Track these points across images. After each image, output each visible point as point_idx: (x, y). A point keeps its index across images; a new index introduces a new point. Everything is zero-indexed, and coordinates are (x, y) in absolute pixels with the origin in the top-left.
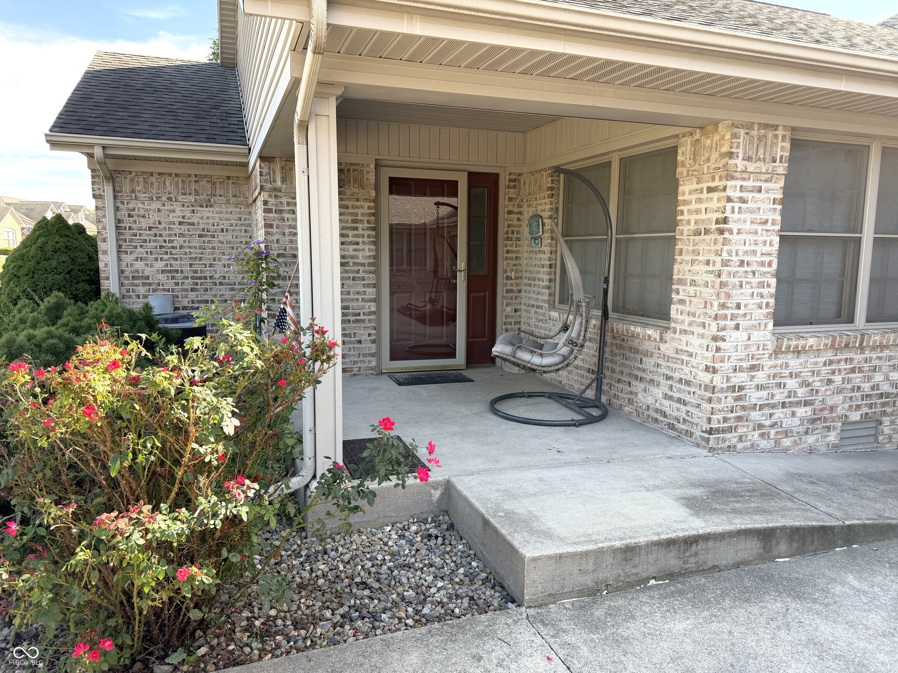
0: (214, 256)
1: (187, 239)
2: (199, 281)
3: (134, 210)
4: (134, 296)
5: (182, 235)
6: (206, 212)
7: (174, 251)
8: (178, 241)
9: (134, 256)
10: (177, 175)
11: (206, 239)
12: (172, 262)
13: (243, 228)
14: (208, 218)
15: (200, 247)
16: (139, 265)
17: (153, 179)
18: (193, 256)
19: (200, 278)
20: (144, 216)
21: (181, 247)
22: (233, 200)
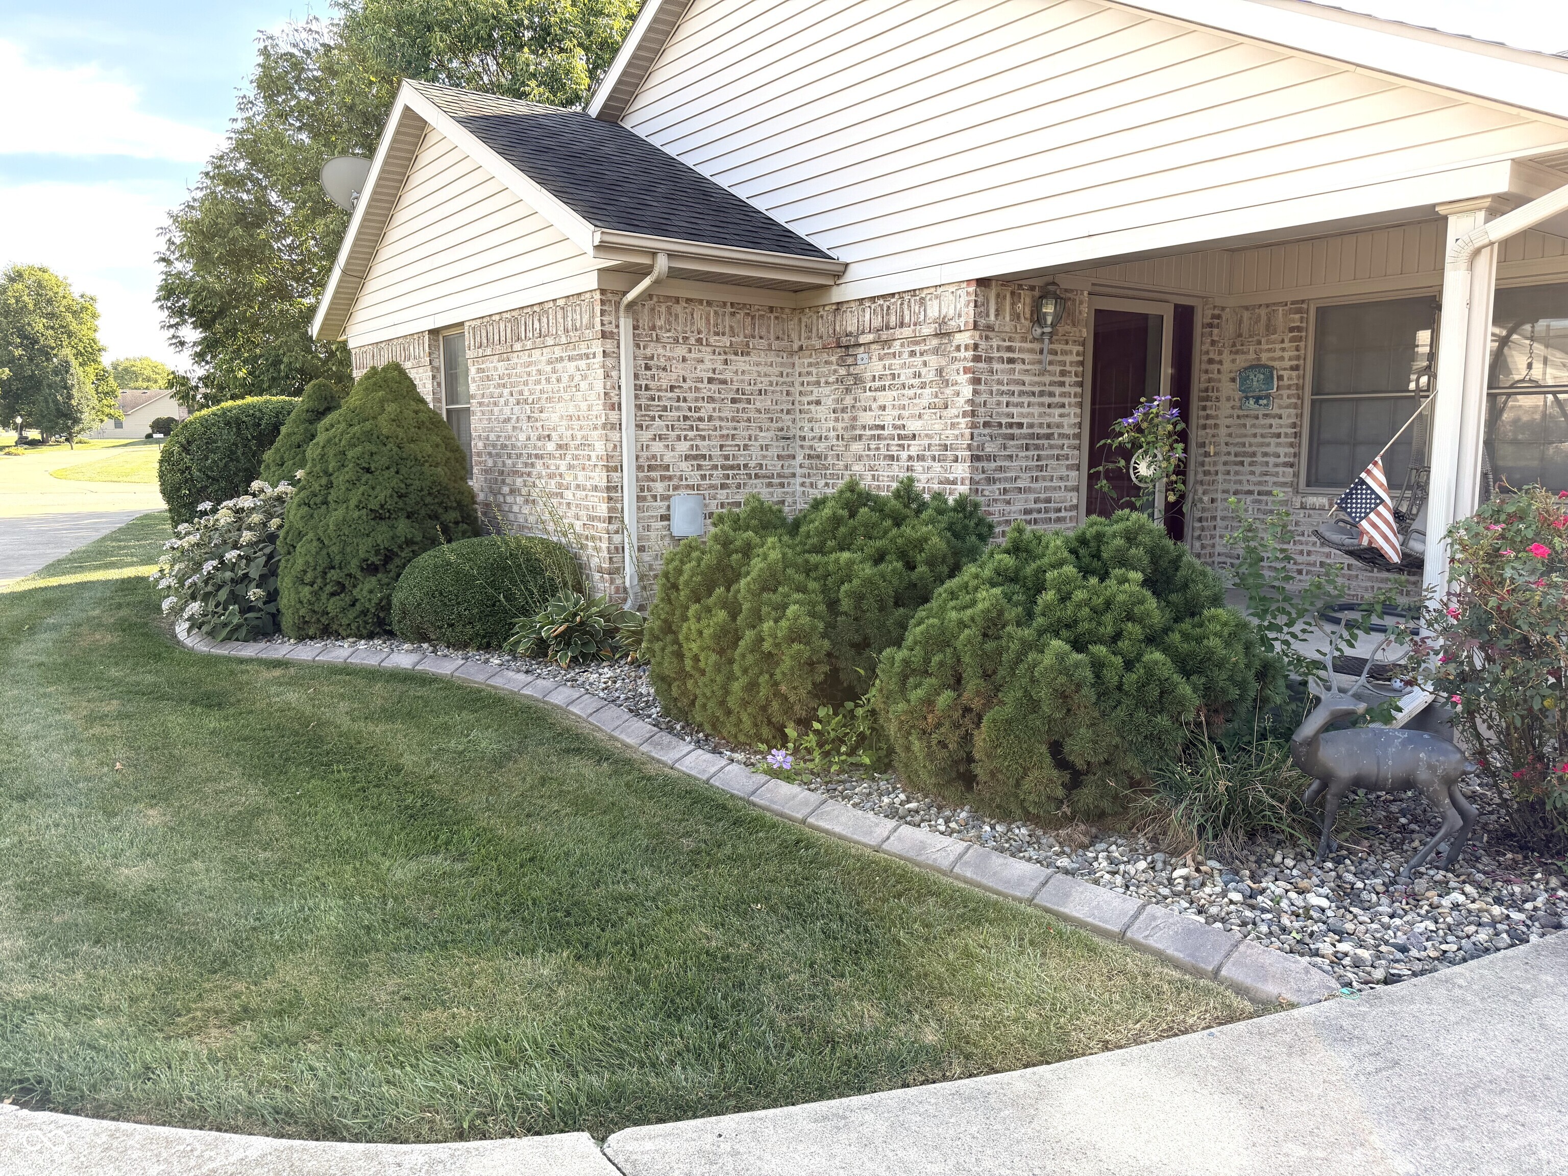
2: (730, 472)
3: (652, 358)
5: (711, 399)
6: (740, 363)
7: (702, 425)
8: (707, 409)
10: (709, 303)
11: (740, 406)
15: (733, 419)
16: (657, 447)
18: (725, 432)
19: (732, 468)
20: (665, 369)
21: (710, 419)
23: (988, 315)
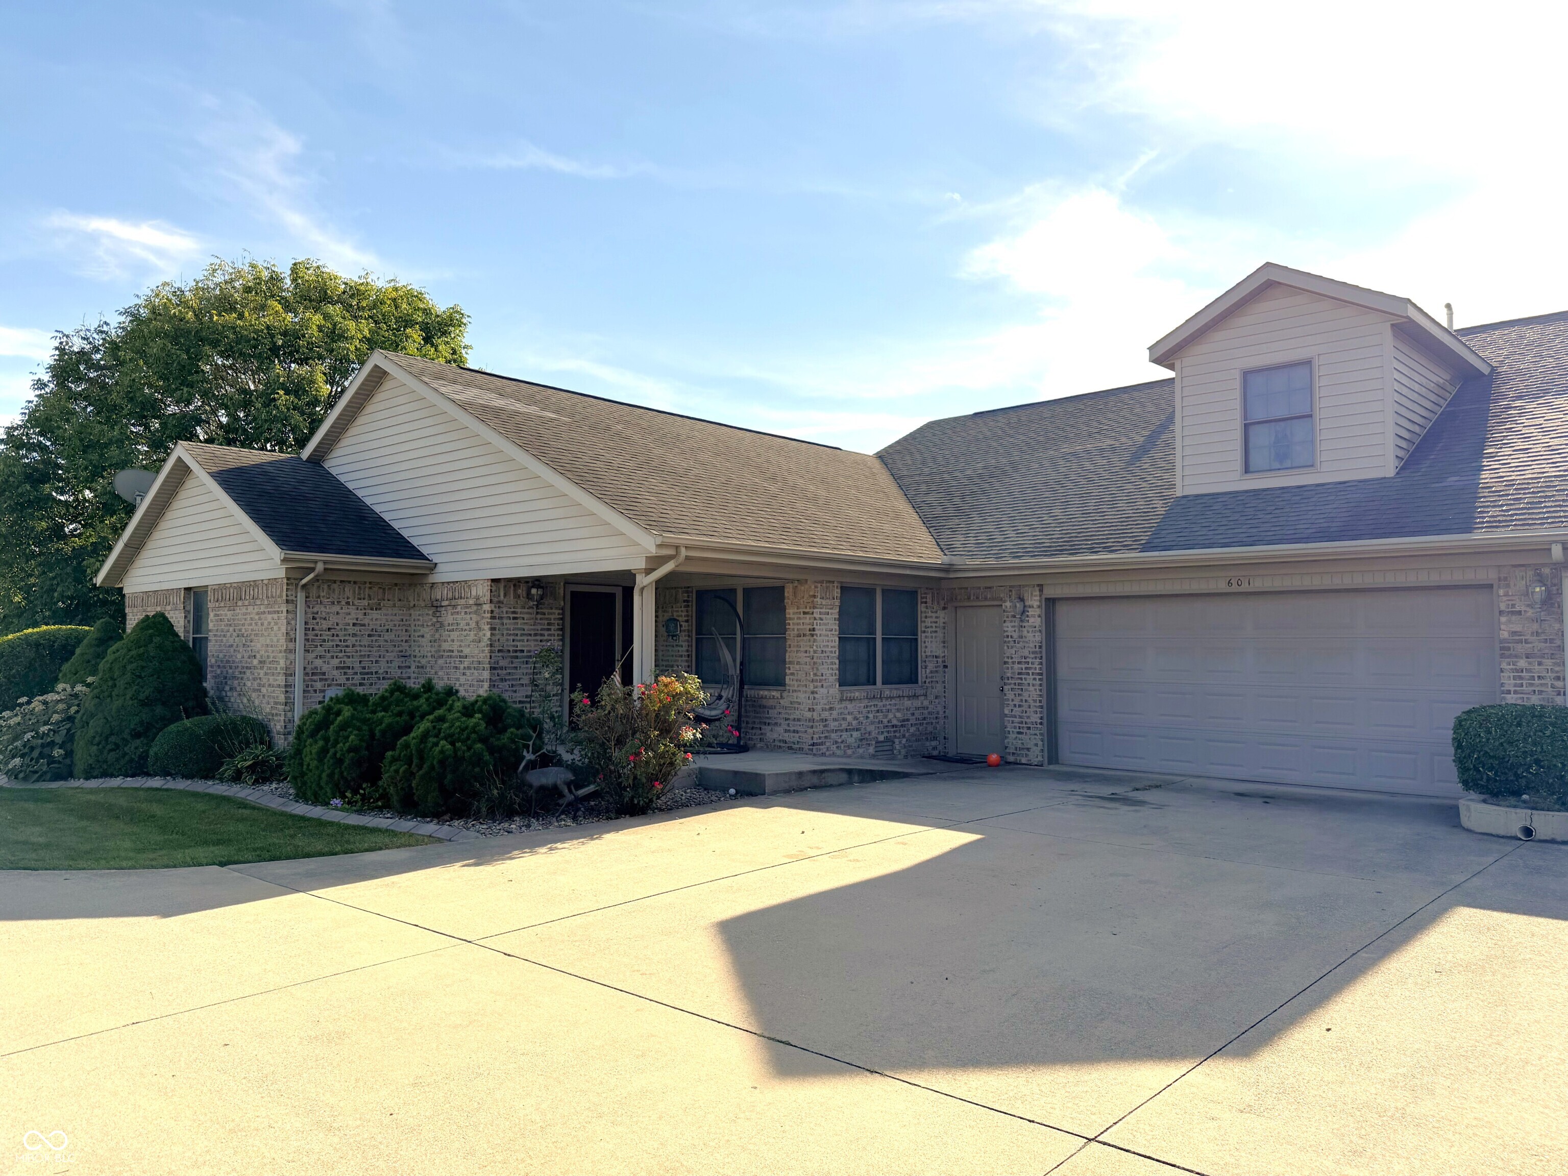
0: (380, 653)
1: (358, 639)
2: (366, 676)
3: (317, 613)
4: (312, 692)
5: (354, 635)
6: (375, 614)
7: (348, 650)
8: (351, 640)
9: (314, 655)
10: (355, 583)
11: (374, 638)
12: (345, 659)
13: (404, 628)
14: (376, 619)
15: (369, 646)
16: (318, 662)
17: (335, 586)
18: (363, 653)
19: (367, 673)
20: (325, 619)
21: (353, 646)
22: (398, 604)
23: (499, 596)
